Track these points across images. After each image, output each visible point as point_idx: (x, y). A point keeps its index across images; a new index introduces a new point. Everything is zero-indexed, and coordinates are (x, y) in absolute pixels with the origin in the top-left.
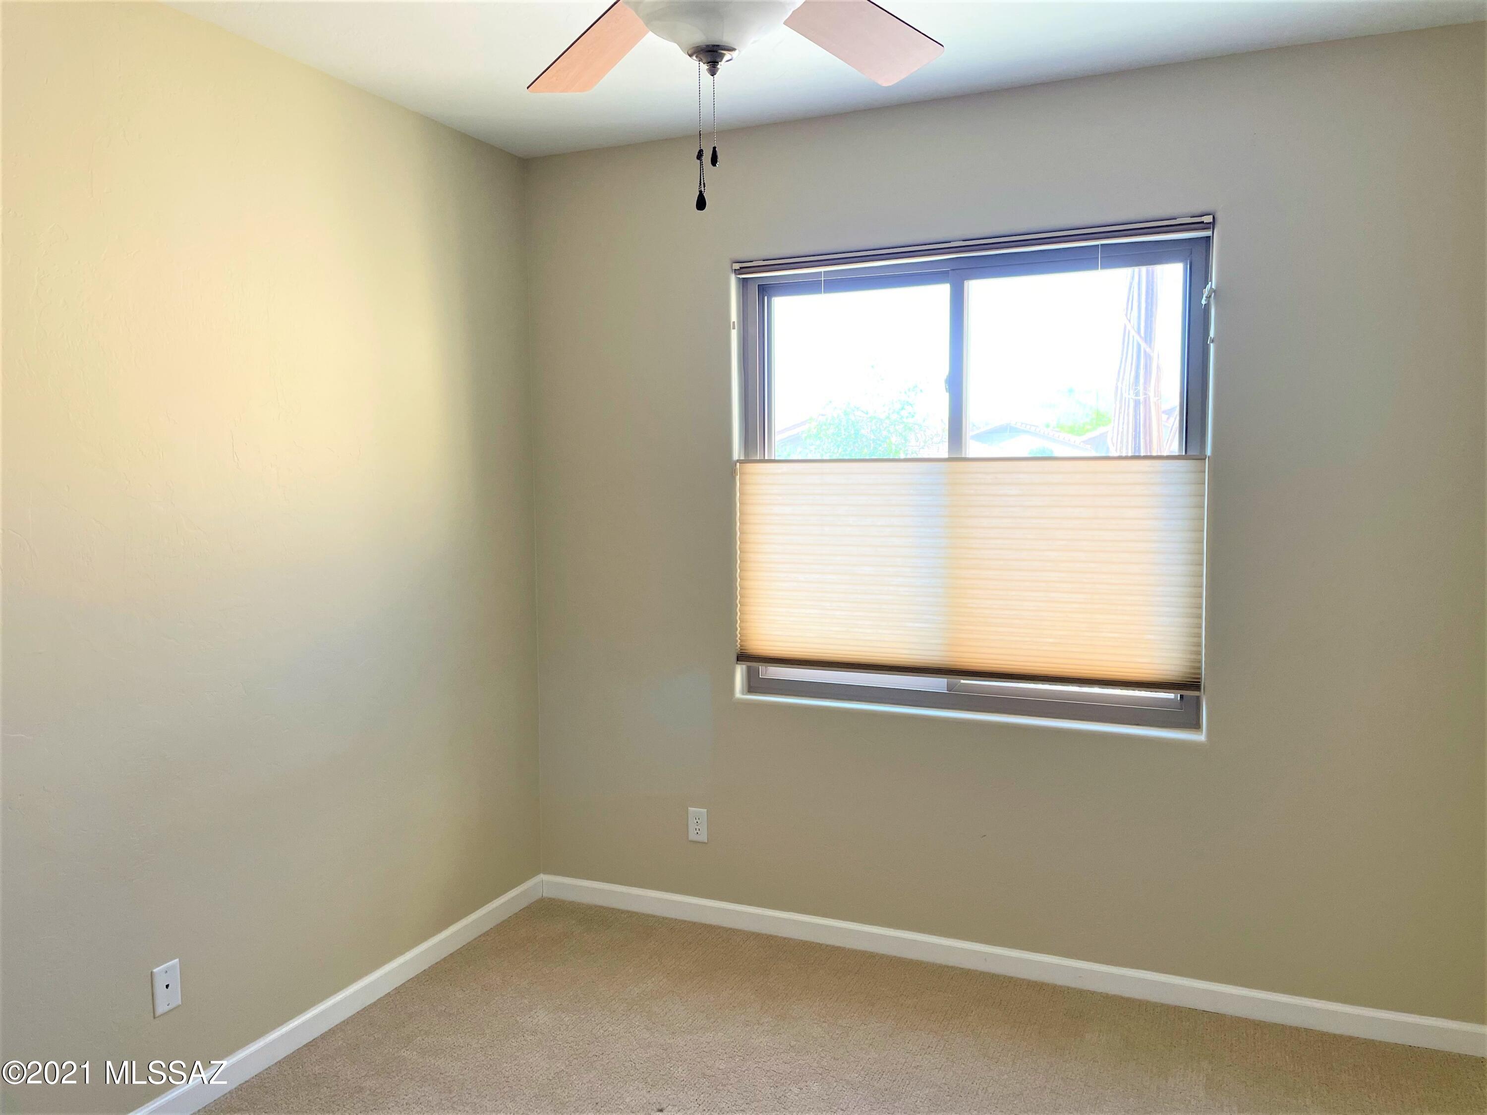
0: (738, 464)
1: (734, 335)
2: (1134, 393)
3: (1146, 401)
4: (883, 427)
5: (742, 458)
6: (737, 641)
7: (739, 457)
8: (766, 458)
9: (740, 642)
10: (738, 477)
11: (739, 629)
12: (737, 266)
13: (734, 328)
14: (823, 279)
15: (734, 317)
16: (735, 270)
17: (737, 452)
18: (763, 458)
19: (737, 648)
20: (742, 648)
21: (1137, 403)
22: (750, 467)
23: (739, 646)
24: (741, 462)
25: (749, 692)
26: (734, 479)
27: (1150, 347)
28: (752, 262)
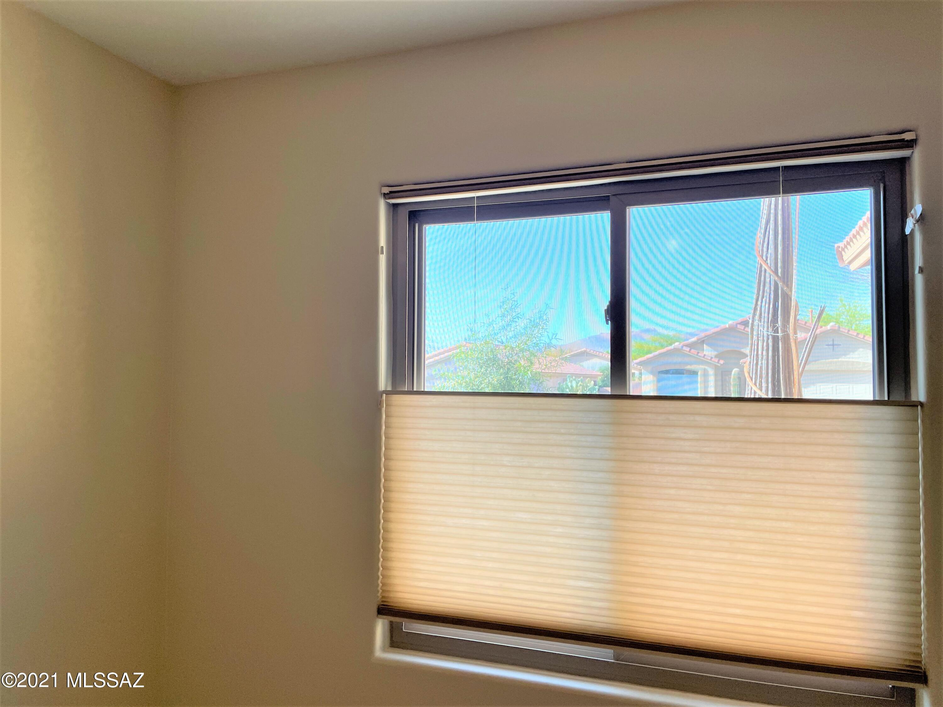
0: (384, 395)
1: (383, 260)
2: (773, 330)
3: (786, 338)
4: (514, 352)
5: (389, 389)
6: (378, 591)
7: (386, 386)
8: (415, 389)
9: (382, 593)
10: (384, 409)
11: (381, 577)
12: (386, 190)
13: (382, 253)
14: (475, 205)
15: (383, 241)
16: (384, 194)
17: (383, 382)
18: (412, 390)
19: (379, 599)
20: (384, 600)
21: (775, 340)
22: (397, 399)
23: (381, 597)
24: (387, 393)
25: (390, 647)
26: (380, 410)
27: (787, 286)
28: (402, 186)
